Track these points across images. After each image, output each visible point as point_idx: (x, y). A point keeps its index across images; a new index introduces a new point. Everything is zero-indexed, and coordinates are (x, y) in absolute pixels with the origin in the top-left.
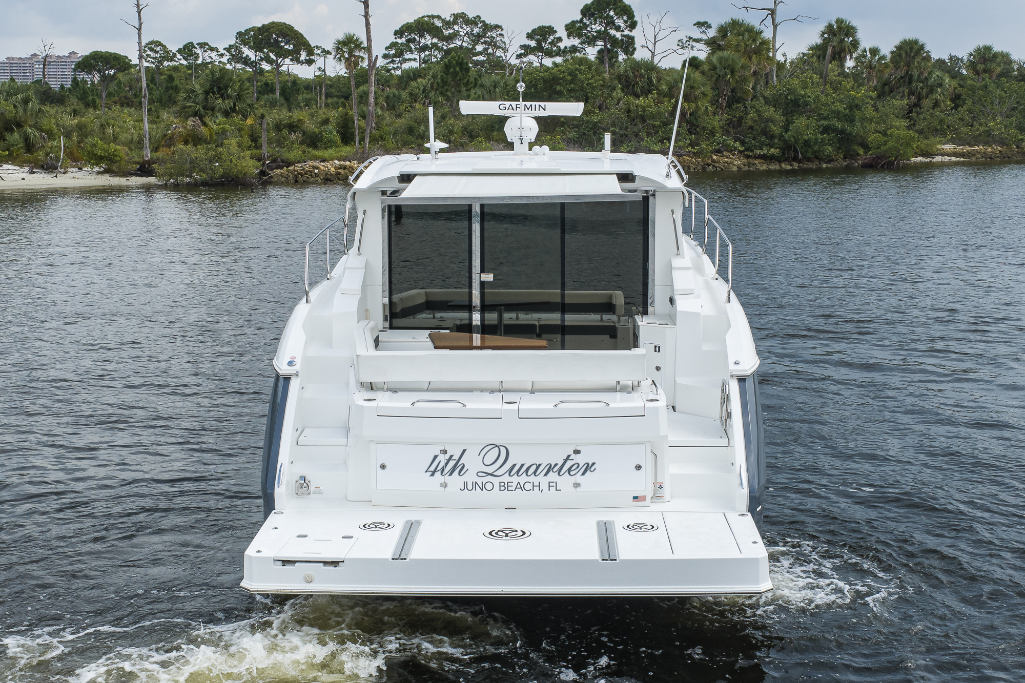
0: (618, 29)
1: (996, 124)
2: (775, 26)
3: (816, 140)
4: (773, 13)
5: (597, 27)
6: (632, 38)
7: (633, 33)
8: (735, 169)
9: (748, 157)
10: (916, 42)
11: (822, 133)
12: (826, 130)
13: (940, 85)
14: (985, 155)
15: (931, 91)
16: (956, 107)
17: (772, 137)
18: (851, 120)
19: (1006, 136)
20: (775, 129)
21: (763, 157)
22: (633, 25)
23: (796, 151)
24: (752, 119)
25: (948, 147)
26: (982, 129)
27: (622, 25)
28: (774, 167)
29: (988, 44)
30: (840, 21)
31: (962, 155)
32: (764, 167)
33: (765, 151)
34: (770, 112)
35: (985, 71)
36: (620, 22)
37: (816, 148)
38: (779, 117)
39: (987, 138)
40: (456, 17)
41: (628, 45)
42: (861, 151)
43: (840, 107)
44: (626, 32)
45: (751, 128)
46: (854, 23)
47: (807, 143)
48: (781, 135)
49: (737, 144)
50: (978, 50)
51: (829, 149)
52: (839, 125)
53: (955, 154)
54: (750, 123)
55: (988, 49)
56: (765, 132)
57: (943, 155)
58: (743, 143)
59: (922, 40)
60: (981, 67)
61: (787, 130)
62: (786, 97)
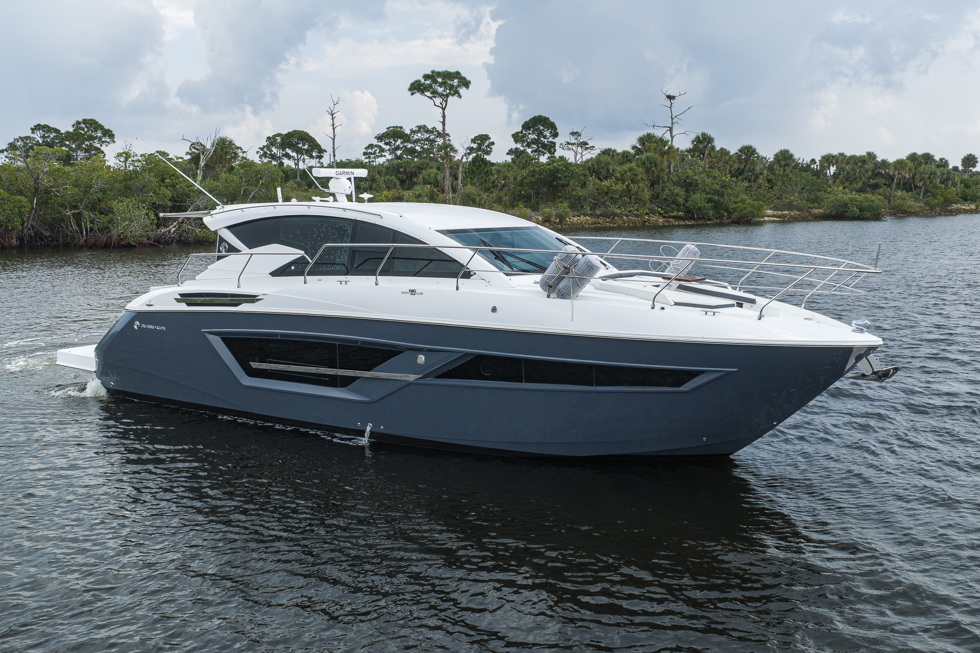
0: (545, 137)
1: (794, 198)
2: (672, 137)
3: (705, 206)
4: (671, 129)
5: (532, 136)
6: (554, 143)
7: (556, 140)
8: (661, 224)
9: (664, 217)
10: (751, 147)
11: (708, 202)
12: (710, 201)
13: (762, 174)
14: (791, 217)
15: (757, 178)
16: (772, 188)
17: (678, 205)
18: (722, 195)
19: (801, 205)
20: (681, 200)
21: (675, 217)
22: (555, 135)
23: (693, 214)
24: (666, 194)
25: (769, 212)
26: (787, 201)
27: (548, 135)
28: (682, 223)
29: (787, 148)
30: (703, 134)
31: (779, 217)
32: (677, 223)
33: (675, 214)
34: (677, 190)
35: (784, 166)
36: (547, 133)
37: (704, 212)
38: (683, 193)
39: (790, 206)
40: (420, 127)
41: (550, 148)
42: (726, 214)
43: (718, 187)
44: (551, 139)
45: (665, 199)
46: (712, 136)
47: (700, 209)
48: (684, 204)
49: (660, 209)
50: (781, 151)
51: (711, 212)
52: (716, 198)
53: (774, 216)
54: (664, 197)
55: (787, 151)
56: (674, 202)
57: (768, 216)
58: (662, 209)
59: (754, 146)
60: (783, 163)
61: (686, 201)
62: (685, 181)
